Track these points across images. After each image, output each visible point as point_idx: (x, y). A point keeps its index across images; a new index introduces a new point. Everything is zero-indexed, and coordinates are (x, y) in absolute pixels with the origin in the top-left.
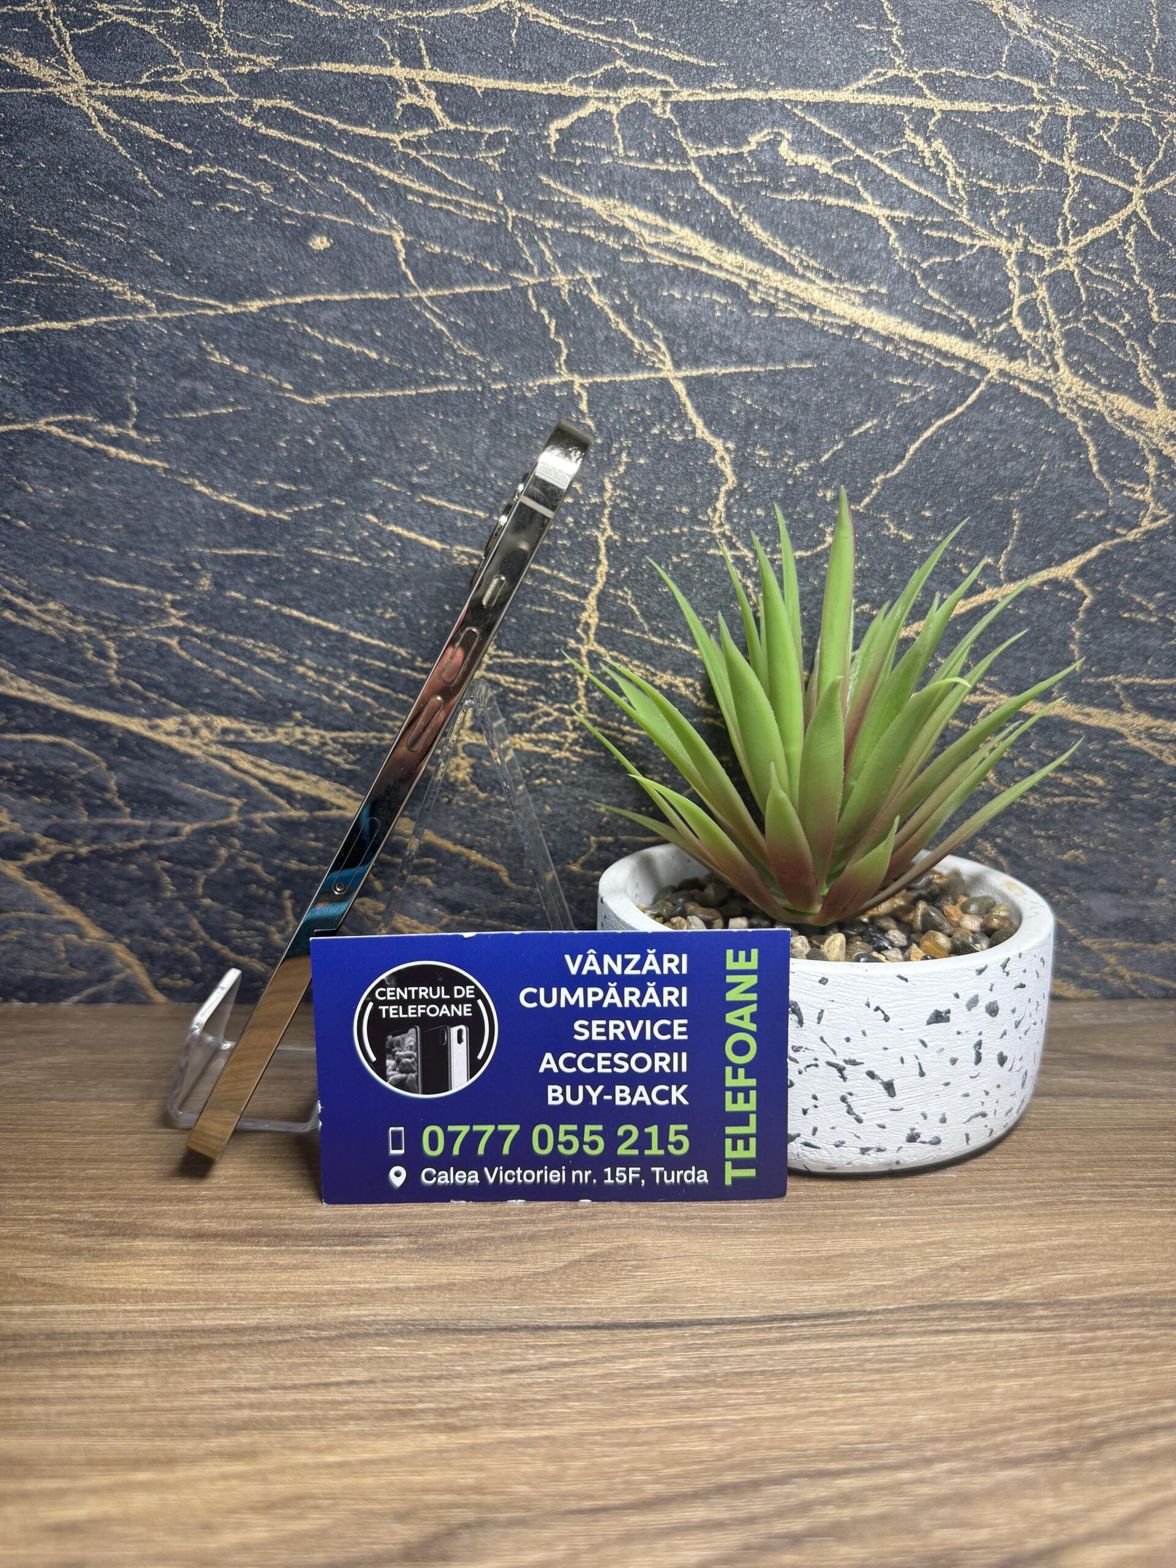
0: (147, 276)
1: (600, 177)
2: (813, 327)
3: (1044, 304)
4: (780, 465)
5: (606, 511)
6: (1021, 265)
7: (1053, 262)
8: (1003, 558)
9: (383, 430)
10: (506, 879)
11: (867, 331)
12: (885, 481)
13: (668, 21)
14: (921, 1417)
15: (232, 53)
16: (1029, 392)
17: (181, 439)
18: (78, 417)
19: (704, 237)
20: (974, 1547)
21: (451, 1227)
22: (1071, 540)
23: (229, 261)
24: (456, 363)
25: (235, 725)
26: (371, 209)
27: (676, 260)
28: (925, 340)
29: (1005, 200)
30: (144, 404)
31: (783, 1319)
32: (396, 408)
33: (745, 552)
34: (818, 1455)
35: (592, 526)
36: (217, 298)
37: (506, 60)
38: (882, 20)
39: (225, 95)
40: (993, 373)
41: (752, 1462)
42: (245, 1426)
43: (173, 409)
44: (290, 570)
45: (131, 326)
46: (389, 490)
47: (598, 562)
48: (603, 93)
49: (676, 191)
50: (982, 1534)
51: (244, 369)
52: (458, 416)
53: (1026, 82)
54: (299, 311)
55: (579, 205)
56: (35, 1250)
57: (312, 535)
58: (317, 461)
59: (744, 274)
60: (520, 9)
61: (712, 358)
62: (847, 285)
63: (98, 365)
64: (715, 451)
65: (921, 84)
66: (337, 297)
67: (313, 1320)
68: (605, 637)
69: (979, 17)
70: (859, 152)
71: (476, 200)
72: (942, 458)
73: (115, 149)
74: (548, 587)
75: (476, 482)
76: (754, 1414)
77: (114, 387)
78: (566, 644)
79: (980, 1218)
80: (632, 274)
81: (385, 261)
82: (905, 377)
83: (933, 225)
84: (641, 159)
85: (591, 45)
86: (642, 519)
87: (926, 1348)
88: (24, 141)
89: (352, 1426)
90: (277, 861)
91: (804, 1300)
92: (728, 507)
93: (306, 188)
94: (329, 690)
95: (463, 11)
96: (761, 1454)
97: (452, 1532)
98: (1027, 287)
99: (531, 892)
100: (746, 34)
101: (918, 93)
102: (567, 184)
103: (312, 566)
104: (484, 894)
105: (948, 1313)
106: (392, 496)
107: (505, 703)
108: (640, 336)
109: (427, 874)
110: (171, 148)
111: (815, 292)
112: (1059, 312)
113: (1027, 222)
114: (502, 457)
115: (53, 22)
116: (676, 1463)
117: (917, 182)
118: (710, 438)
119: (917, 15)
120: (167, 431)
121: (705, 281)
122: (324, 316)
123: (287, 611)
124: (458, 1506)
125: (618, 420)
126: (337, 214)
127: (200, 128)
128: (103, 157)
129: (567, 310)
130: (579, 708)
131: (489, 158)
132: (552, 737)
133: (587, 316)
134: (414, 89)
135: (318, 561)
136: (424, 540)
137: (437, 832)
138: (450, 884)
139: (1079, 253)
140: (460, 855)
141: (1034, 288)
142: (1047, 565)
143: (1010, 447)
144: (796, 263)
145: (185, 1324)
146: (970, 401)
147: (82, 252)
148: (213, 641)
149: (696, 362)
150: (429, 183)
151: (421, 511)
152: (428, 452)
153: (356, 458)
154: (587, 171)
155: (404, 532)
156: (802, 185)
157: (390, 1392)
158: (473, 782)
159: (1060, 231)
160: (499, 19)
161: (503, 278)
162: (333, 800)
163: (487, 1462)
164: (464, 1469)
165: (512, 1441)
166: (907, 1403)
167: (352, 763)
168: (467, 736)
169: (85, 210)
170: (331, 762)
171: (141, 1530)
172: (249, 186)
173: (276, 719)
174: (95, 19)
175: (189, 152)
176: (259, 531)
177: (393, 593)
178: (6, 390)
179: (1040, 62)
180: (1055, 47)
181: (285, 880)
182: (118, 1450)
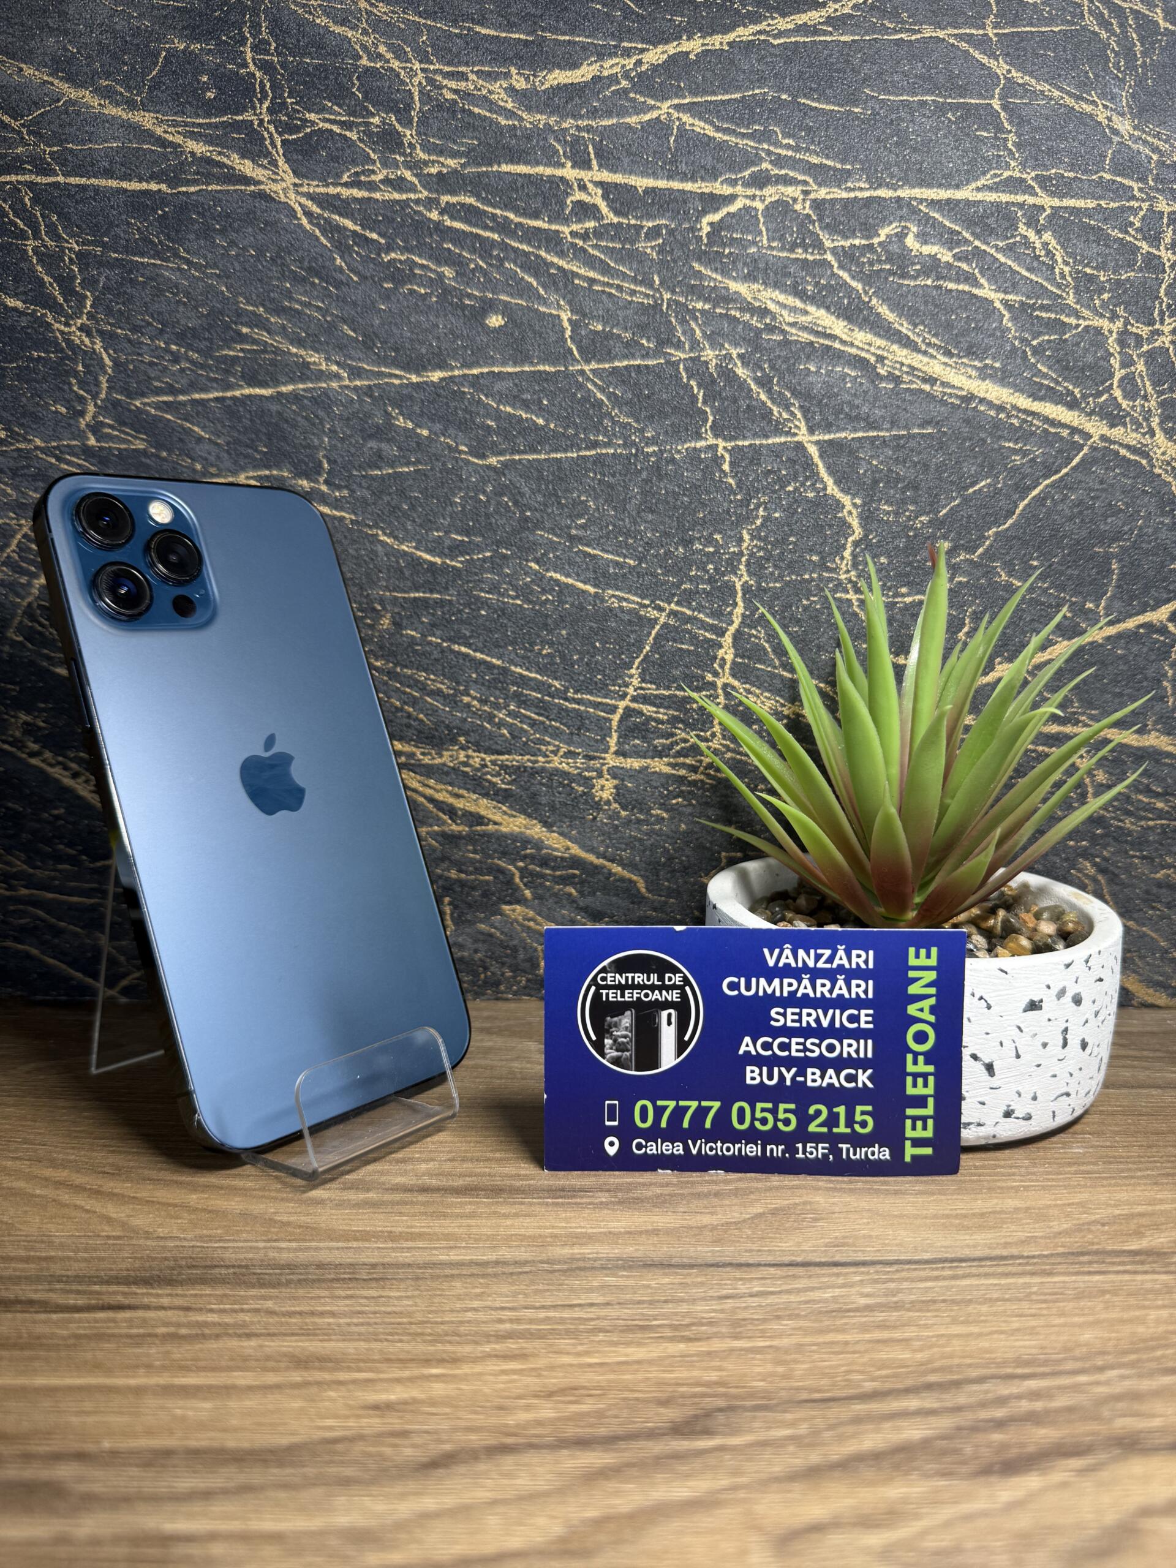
0: (341, 349)
1: (745, 264)
2: (934, 397)
3: (1142, 377)
4: (902, 519)
5: (744, 559)
6: (1122, 342)
7: (1150, 340)
8: (1103, 603)
9: (547, 488)
10: (643, 890)
11: (982, 400)
12: (997, 534)
13: (809, 129)
14: (1087, 1336)
15: (423, 156)
16: (1128, 455)
17: (367, 494)
18: (275, 472)
19: (838, 317)
20: (1150, 1431)
21: (644, 1185)
22: (1165, 588)
23: (414, 336)
24: (613, 429)
25: (407, 748)
26: (542, 292)
27: (812, 338)
28: (1034, 409)
29: (1107, 286)
30: (335, 462)
31: (952, 1260)
32: (559, 468)
34: (1004, 1363)
35: (730, 573)
36: (403, 368)
37: (664, 163)
38: (1000, 129)
39: (415, 191)
40: (1096, 438)
41: (950, 1367)
42: (510, 1335)
43: (360, 467)
44: (460, 611)
45: (325, 392)
46: (551, 541)
47: (735, 604)
48: (750, 192)
49: (814, 277)
50: (1156, 1423)
51: (425, 433)
52: (614, 476)
53: (1126, 182)
54: (475, 381)
55: (727, 289)
57: (481, 581)
58: (488, 516)
59: (873, 350)
60: (679, 119)
61: (841, 424)
62: (965, 360)
63: (295, 426)
64: (844, 506)
65: (1033, 184)
66: (510, 370)
67: (544, 1257)
68: (738, 671)
69: (1085, 125)
70: (977, 243)
71: (636, 284)
72: (1048, 514)
73: (317, 239)
74: (689, 626)
75: (627, 535)
76: (943, 1332)
77: (309, 446)
78: (703, 678)
79: (1110, 1185)
80: (772, 350)
81: (553, 338)
82: (1016, 442)
83: (1043, 308)
84: (783, 249)
85: (740, 150)
86: (775, 566)
87: (1082, 1285)
88: (237, 232)
89: (601, 1337)
90: (439, 871)
91: (968, 1246)
92: (854, 556)
93: (485, 273)
94: (490, 718)
95: (628, 120)
96: (956, 1361)
97: (708, 1414)
98: (1127, 362)
99: (666, 903)
100: (878, 140)
101: (1031, 191)
102: (716, 270)
103: (479, 609)
104: (624, 903)
105: (1095, 1258)
106: (553, 546)
107: (647, 730)
108: (779, 405)
109: (573, 884)
110: (367, 238)
111: (936, 366)
112: (1155, 384)
113: (1127, 304)
114: (652, 512)
115: (267, 129)
116: (888, 1367)
117: (1028, 270)
118: (839, 495)
119: (1029, 122)
120: (355, 486)
121: (839, 356)
122: (499, 386)
123: (456, 647)
124: (711, 1396)
125: (757, 479)
126: (512, 295)
127: (394, 220)
128: (306, 245)
129: (713, 382)
130: (714, 735)
131: (648, 247)
132: (688, 761)
133: (731, 387)
134: (583, 187)
135: (485, 603)
136: (580, 585)
137: (583, 847)
138: (594, 894)
139: (1174, 332)
140: (603, 867)
141: (1133, 363)
142: (1143, 611)
143: (1110, 504)
144: (919, 340)
145: (434, 1259)
146: (1074, 463)
147: (284, 327)
148: (391, 674)
149: (828, 427)
150: (594, 268)
151: (578, 559)
152: (587, 507)
153: (522, 512)
154: (735, 259)
155: (563, 579)
156: (925, 272)
157: (626, 1312)
158: (616, 801)
159: (1156, 312)
160: (659, 127)
161: (657, 352)
162: (490, 816)
163: (725, 1364)
164: (706, 1369)
165: (741, 1349)
166: (1074, 1325)
167: (508, 783)
168: (611, 760)
169: (289, 291)
170: (489, 782)
171: (447, 1410)
172: (435, 271)
173: (443, 744)
174: (303, 126)
175: (383, 241)
176: (433, 576)
177: (550, 632)
178: (212, 448)
179: (1140, 165)
180: (1153, 151)
181: (444, 888)
182: (408, 1352)
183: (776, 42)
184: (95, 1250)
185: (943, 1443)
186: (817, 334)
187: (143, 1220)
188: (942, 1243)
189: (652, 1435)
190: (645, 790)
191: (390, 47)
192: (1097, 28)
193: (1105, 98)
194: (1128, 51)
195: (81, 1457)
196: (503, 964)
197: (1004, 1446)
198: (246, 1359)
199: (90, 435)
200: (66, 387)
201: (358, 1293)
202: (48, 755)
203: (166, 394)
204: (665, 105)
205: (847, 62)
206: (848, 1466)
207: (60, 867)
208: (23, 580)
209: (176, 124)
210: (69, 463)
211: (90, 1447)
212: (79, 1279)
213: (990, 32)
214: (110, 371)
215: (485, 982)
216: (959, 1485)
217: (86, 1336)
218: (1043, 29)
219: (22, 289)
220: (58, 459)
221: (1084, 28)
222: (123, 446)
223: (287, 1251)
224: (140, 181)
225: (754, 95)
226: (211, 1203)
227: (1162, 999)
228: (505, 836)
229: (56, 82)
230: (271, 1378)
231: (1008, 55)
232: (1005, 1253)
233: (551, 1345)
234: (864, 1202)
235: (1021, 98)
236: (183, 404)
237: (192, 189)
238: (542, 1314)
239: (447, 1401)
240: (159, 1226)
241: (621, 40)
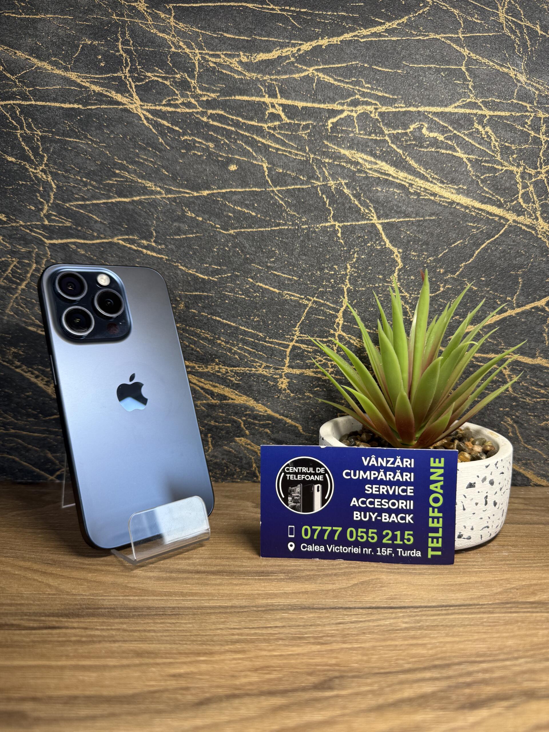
0: (161, 180)
1: (348, 141)
2: (436, 202)
3: (532, 193)
4: (422, 259)
5: (348, 277)
6: (522, 177)
7: (535, 176)
8: (515, 297)
9: (257, 244)
10: (301, 431)
11: (458, 204)
12: (465, 265)
13: (377, 80)
14: (510, 642)
15: (200, 92)
16: (526, 229)
17: (173, 247)
18: (131, 237)
19: (391, 166)
21: (301, 570)
22: (544, 290)
23: (195, 175)
24: (287, 217)
25: (191, 364)
26: (254, 154)
27: (379, 175)
28: (482, 208)
29: (516, 151)
30: (159, 232)
31: (446, 606)
32: (262, 235)
33: (406, 294)
34: (471, 655)
35: (341, 283)
36: (190, 189)
37: (311, 95)
38: (465, 79)
39: (196, 108)
40: (511, 221)
41: (445, 657)
42: (237, 641)
43: (171, 235)
44: (216, 301)
45: (154, 200)
46: (258, 268)
47: (344, 298)
48: (351, 108)
49: (380, 147)
50: (543, 684)
51: (200, 219)
52: (287, 239)
53: (524, 104)
54: (223, 195)
55: (340, 153)
56: (131, 576)
57: (226, 287)
58: (229, 257)
59: (407, 181)
60: (317, 75)
61: (393, 215)
62: (450, 185)
63: (140, 216)
64: (394, 253)
65: (481, 105)
66: (240, 190)
67: (254, 604)
68: (345, 329)
69: (505, 78)
70: (455, 132)
71: (298, 151)
72: (489, 256)
73: (151, 130)
74: (322, 308)
75: (294, 265)
76: (442, 640)
77: (147, 225)
78: (329, 332)
79: (520, 570)
80: (361, 181)
81: (260, 175)
82: (474, 223)
83: (486, 161)
84: (365, 134)
85: (346, 89)
86: (362, 280)
87: (507, 618)
88: (114, 126)
89: (280, 642)
90: (206, 422)
91: (453, 599)
92: (399, 275)
93: (228, 146)
94: (230, 350)
95: (294, 76)
96: (448, 654)
97: (331, 679)
98: (525, 187)
99: (312, 437)
100: (409, 85)
101: (480, 108)
102: (335, 144)
103: (225, 300)
104: (292, 436)
105: (514, 605)
106: (259, 271)
107: (303, 356)
108: (364, 206)
109: (268, 428)
110: (174, 130)
111: (436, 188)
112: (538, 196)
113: (525, 160)
114: (305, 255)
115: (128, 80)
117: (479, 144)
118: (392, 248)
119: (479, 77)
120: (168, 244)
121: (392, 183)
122: (234, 198)
123: (214, 318)
124: (332, 671)
125: (353, 240)
126: (240, 156)
127: (186, 121)
128: (146, 133)
129: (334, 195)
131: (303, 134)
133: (342, 198)
134: (273, 106)
135: (228, 297)
136: (271, 289)
137: (273, 410)
138: (277, 432)
139: (546, 172)
140: (282, 420)
141: (528, 187)
142: (534, 301)
143: (518, 252)
144: (429, 176)
145: (202, 605)
146: (501, 233)
147: (135, 170)
148: (183, 329)
149: (387, 216)
150: (278, 144)
151: (271, 277)
152: (275, 253)
154: (343, 139)
155: (264, 286)
156: (431, 145)
157: (293, 630)
158: (288, 389)
159: (538, 163)
160: (308, 79)
161: (307, 182)
162: (230, 396)
163: (339, 656)
164: (330, 658)
165: (347, 648)
166: (503, 637)
167: (238, 381)
168: (286, 370)
169: (137, 154)
170: (230, 380)
171: (208, 677)
172: (205, 145)
173: (208, 362)
174: (145, 79)
175: (181, 131)
176: (203, 285)
177: (258, 310)
178: (101, 225)
179: (530, 96)
180: (536, 90)
181: (208, 430)
182: (189, 649)
183: (362, 40)
184: (43, 600)
185: (442, 694)
186: (381, 173)
187: (66, 586)
188: (442, 598)
189: (304, 689)
190: (302, 384)
191: (185, 43)
192: (509, 34)
193: (514, 66)
194: (524, 44)
195: (34, 699)
196: (236, 465)
197: (471, 696)
198: (113, 652)
199: (45, 220)
200: (34, 198)
201: (166, 621)
202: (24, 367)
203: (81, 201)
204: (311, 69)
205: (395, 49)
206: (397, 704)
207: (29, 419)
208: (14, 286)
209: (86, 78)
210: (35, 232)
211: (39, 695)
212: (35, 614)
213: (461, 36)
214: (55, 190)
215: (227, 474)
216: (449, 714)
217: (39, 642)
218: (485, 34)
219: (15, 153)
220: (31, 230)
221: (504, 34)
222: (60, 225)
223: (133, 601)
224: (70, 104)
225: (352, 65)
226: (98, 578)
227: (544, 482)
228: (237, 405)
229: (32, 58)
230: (125, 662)
231: (469, 46)
232: (471, 602)
233: (257, 646)
234: (405, 578)
235: (475, 66)
236: (88, 205)
237: (93, 107)
238: (253, 631)
239: (207, 673)
240: (73, 589)
241: (291, 40)
